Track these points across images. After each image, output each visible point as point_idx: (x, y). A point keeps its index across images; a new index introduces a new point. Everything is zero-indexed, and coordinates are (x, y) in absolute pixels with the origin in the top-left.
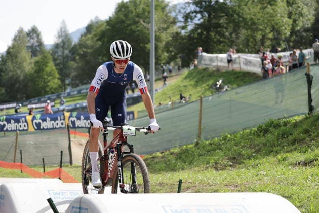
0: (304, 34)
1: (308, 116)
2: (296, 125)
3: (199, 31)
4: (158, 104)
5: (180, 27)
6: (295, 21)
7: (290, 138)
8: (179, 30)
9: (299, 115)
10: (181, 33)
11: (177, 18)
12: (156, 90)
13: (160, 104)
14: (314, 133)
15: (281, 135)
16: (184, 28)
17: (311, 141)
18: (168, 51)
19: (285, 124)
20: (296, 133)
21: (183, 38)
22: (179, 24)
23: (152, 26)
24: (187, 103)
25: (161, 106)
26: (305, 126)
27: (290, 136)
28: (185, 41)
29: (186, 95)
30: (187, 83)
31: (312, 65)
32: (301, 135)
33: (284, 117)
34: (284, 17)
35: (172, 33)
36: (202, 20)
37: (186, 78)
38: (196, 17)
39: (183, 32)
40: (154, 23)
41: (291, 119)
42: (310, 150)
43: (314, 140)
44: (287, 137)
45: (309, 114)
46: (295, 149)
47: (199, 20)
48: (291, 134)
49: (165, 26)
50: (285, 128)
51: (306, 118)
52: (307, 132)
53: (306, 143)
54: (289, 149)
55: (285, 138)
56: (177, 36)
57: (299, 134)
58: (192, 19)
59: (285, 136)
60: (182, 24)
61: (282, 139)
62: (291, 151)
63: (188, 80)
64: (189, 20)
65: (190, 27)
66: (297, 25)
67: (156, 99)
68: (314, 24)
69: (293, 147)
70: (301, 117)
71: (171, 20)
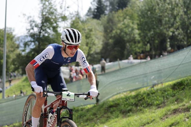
0: (96, 56)
1: (96, 105)
2: (88, 110)
3: (33, 53)
4: (7, 96)
5: (21, 50)
6: (90, 48)
7: (85, 118)
8: (21, 52)
9: (90, 104)
10: (21, 54)
11: (20, 45)
12: (7, 88)
13: (8, 96)
14: (99, 115)
15: (79, 116)
16: (24, 51)
17: (97, 120)
18: (14, 64)
19: (82, 110)
20: (89, 115)
21: (23, 57)
22: (21, 49)
23: (5, 49)
24: (25, 96)
25: (9, 98)
26: (94, 111)
27: (85, 117)
28: (24, 59)
29: (24, 91)
30: (25, 83)
31: (99, 75)
32: (92, 116)
33: (82, 106)
34: (84, 45)
35: (17, 54)
36: (34, 47)
37: (24, 81)
38: (31, 44)
39: (23, 53)
40: (6, 47)
41: (85, 107)
42: (96, 125)
43: (99, 119)
44: (83, 117)
45: (96, 104)
46: (88, 125)
47: (33, 46)
48: (85, 116)
49: (13, 49)
50: (81, 112)
51: (95, 106)
52: (95, 114)
53: (94, 121)
54: (84, 125)
55: (81, 118)
56: (19, 55)
57: (90, 116)
58: (29, 45)
59: (82, 117)
60: (23, 49)
61: (80, 118)
62: (85, 126)
63: (25, 82)
64: (27, 46)
65: (28, 50)
66: (91, 50)
67: (6, 93)
68: (102, 50)
69: (86, 124)
70: (92, 106)
71: (16, 46)
